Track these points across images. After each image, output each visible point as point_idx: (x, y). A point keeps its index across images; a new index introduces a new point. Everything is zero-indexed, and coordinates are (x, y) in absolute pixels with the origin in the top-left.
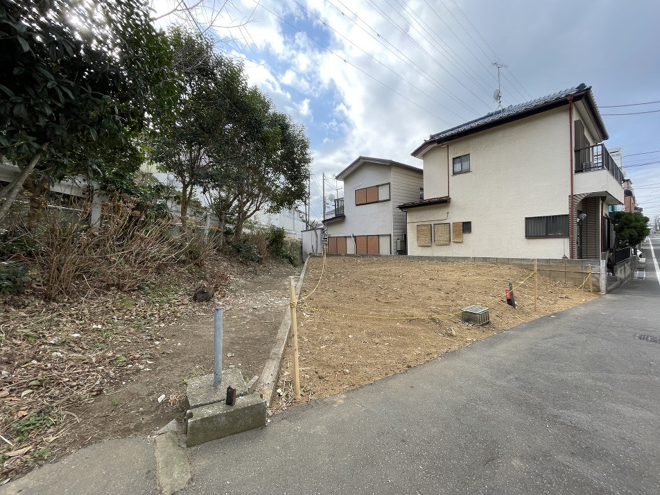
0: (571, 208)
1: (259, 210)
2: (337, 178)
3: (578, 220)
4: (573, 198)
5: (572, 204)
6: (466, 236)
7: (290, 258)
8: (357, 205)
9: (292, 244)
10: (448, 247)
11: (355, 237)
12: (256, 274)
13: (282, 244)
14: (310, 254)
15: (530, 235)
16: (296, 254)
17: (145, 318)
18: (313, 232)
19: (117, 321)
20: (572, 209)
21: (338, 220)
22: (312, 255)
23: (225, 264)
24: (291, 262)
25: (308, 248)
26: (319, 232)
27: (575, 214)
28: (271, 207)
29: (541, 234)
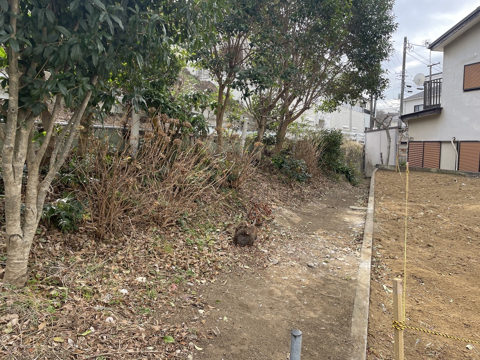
1: (309, 108)
2: (432, 47)
7: (347, 173)
8: (465, 91)
9: (351, 152)
11: (458, 144)
12: (303, 200)
13: (338, 155)
14: (377, 166)
16: (356, 167)
17: (185, 270)
18: (384, 133)
19: (158, 270)
21: (428, 114)
22: (380, 168)
23: (265, 185)
24: (349, 179)
25: (373, 157)
26: (392, 133)
28: (325, 103)
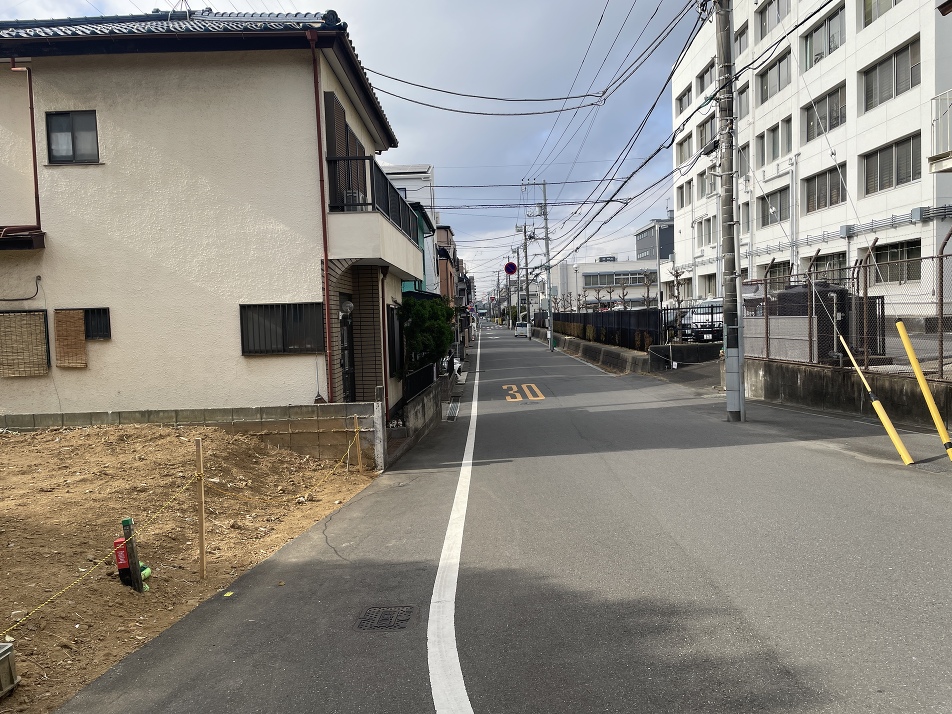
0: (326, 289)
3: (341, 314)
4: (328, 267)
5: (328, 280)
6: (97, 351)
10: (42, 383)
15: (251, 347)
20: (328, 291)
27: (335, 301)
29: (274, 347)
